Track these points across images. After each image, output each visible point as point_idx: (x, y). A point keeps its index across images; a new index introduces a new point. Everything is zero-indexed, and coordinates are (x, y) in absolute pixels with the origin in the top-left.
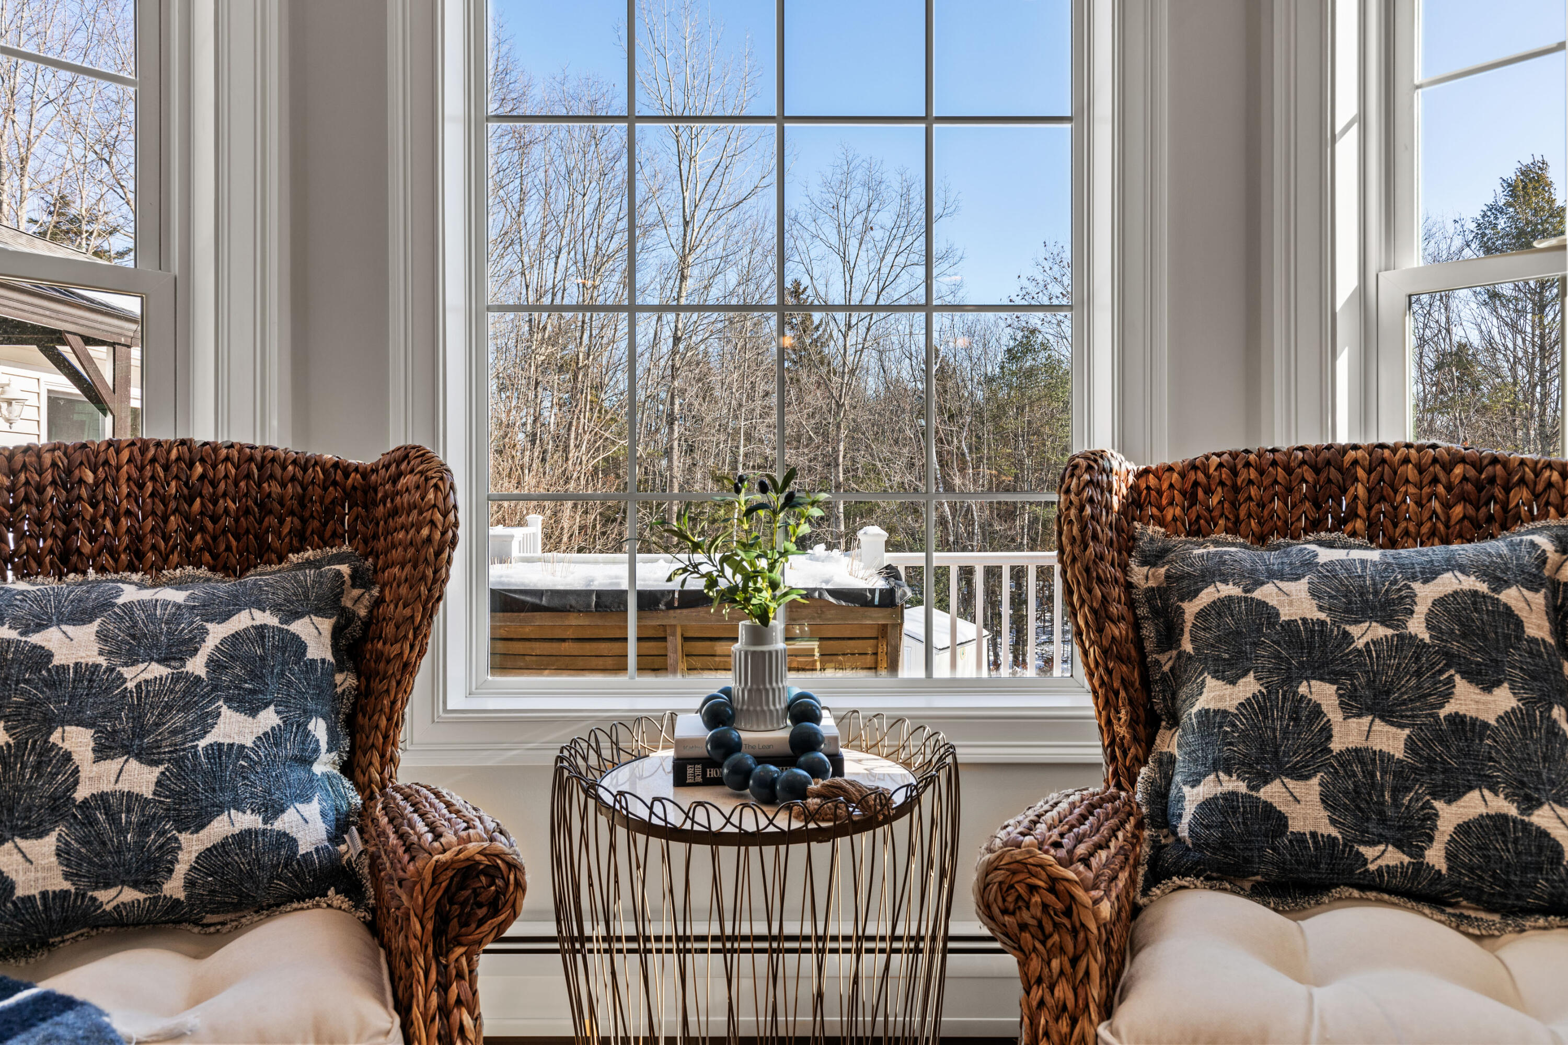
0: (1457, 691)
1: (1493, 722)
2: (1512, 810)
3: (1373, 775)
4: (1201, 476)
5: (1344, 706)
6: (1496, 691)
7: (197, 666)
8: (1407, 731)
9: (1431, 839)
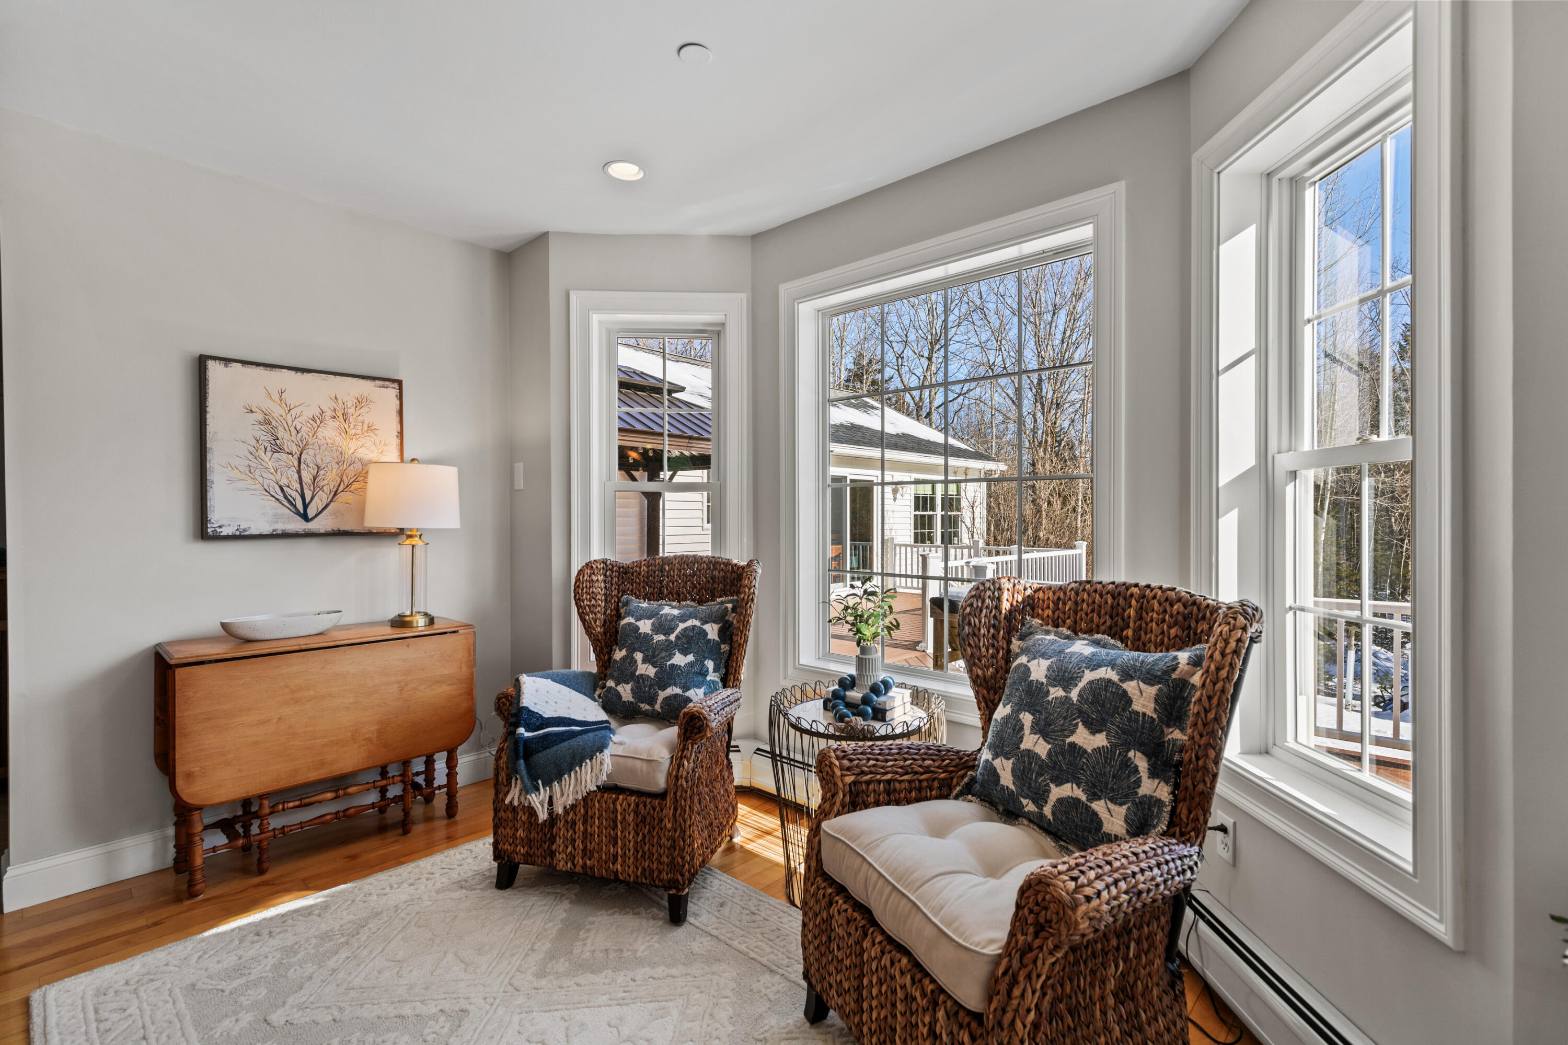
0: (1078, 731)
1: (1089, 751)
2: (1083, 798)
3: (1031, 764)
4: (1062, 595)
5: (1032, 727)
6: (1098, 735)
7: (672, 637)
8: (1050, 746)
9: (1046, 802)
